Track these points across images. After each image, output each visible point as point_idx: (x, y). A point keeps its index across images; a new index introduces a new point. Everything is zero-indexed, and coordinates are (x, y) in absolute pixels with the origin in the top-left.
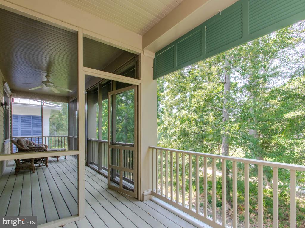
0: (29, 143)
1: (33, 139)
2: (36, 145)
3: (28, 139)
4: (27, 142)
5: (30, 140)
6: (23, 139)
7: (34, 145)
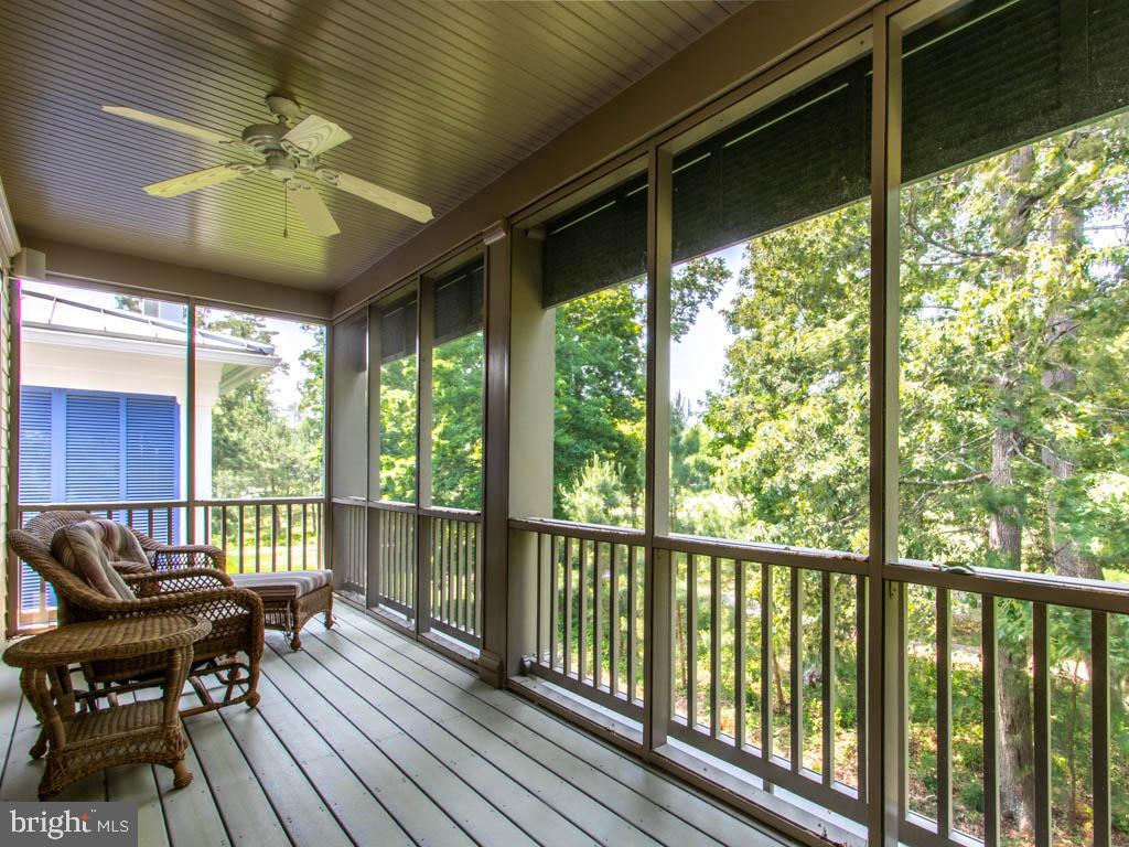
0: (118, 543)
1: (140, 517)
2: (158, 553)
3: (110, 517)
4: (108, 536)
5: (123, 522)
6: (83, 519)
7: (145, 550)
